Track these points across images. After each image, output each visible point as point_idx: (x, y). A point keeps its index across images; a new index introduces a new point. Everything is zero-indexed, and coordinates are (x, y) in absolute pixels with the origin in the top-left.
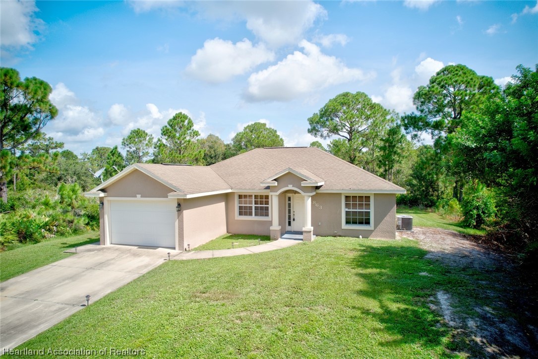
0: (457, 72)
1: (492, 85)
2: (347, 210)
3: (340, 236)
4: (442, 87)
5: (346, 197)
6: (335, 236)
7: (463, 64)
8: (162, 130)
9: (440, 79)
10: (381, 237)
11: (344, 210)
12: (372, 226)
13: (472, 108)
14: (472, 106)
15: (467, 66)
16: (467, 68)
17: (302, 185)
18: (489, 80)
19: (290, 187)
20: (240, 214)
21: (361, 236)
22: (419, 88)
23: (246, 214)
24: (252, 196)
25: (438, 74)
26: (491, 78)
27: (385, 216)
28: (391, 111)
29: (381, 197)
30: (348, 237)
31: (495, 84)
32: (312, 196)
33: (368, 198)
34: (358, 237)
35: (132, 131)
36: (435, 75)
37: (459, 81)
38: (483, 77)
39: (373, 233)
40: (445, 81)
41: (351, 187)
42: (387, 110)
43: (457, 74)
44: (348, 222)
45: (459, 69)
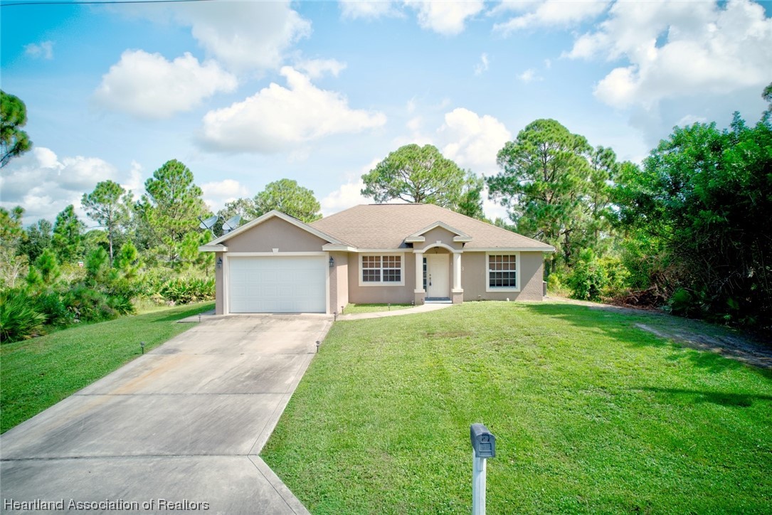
0: (550, 128)
1: (586, 145)
2: (491, 271)
3: (484, 300)
4: (535, 144)
5: (490, 256)
6: (479, 301)
7: (554, 119)
8: (146, 184)
9: (533, 135)
10: (528, 299)
11: (488, 271)
12: (517, 288)
13: (570, 170)
14: (569, 168)
15: (559, 122)
16: (559, 124)
17: (455, 240)
18: (582, 140)
19: (439, 244)
20: (365, 279)
21: (508, 299)
22: (506, 144)
23: (372, 279)
24: (379, 257)
25: (528, 129)
26: (584, 137)
27: (532, 276)
28: (466, 171)
29: (528, 255)
30: (495, 300)
31: (588, 145)
32: (461, 254)
33: (513, 257)
34: (506, 300)
35: (99, 183)
36: (524, 130)
37: (555, 139)
38: (576, 136)
39: (520, 296)
40: (539, 138)
41: (496, 245)
42: (461, 169)
43: (550, 130)
44: (492, 285)
45: (551, 125)
